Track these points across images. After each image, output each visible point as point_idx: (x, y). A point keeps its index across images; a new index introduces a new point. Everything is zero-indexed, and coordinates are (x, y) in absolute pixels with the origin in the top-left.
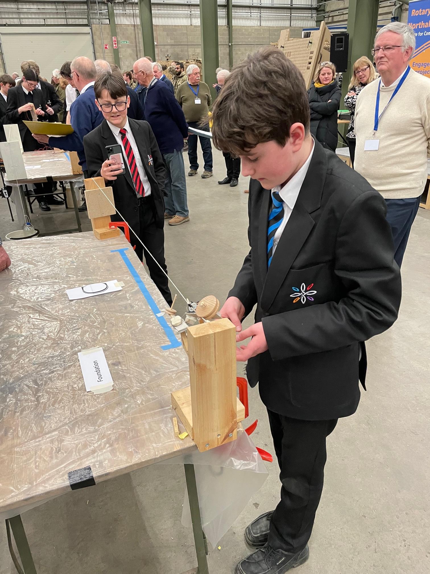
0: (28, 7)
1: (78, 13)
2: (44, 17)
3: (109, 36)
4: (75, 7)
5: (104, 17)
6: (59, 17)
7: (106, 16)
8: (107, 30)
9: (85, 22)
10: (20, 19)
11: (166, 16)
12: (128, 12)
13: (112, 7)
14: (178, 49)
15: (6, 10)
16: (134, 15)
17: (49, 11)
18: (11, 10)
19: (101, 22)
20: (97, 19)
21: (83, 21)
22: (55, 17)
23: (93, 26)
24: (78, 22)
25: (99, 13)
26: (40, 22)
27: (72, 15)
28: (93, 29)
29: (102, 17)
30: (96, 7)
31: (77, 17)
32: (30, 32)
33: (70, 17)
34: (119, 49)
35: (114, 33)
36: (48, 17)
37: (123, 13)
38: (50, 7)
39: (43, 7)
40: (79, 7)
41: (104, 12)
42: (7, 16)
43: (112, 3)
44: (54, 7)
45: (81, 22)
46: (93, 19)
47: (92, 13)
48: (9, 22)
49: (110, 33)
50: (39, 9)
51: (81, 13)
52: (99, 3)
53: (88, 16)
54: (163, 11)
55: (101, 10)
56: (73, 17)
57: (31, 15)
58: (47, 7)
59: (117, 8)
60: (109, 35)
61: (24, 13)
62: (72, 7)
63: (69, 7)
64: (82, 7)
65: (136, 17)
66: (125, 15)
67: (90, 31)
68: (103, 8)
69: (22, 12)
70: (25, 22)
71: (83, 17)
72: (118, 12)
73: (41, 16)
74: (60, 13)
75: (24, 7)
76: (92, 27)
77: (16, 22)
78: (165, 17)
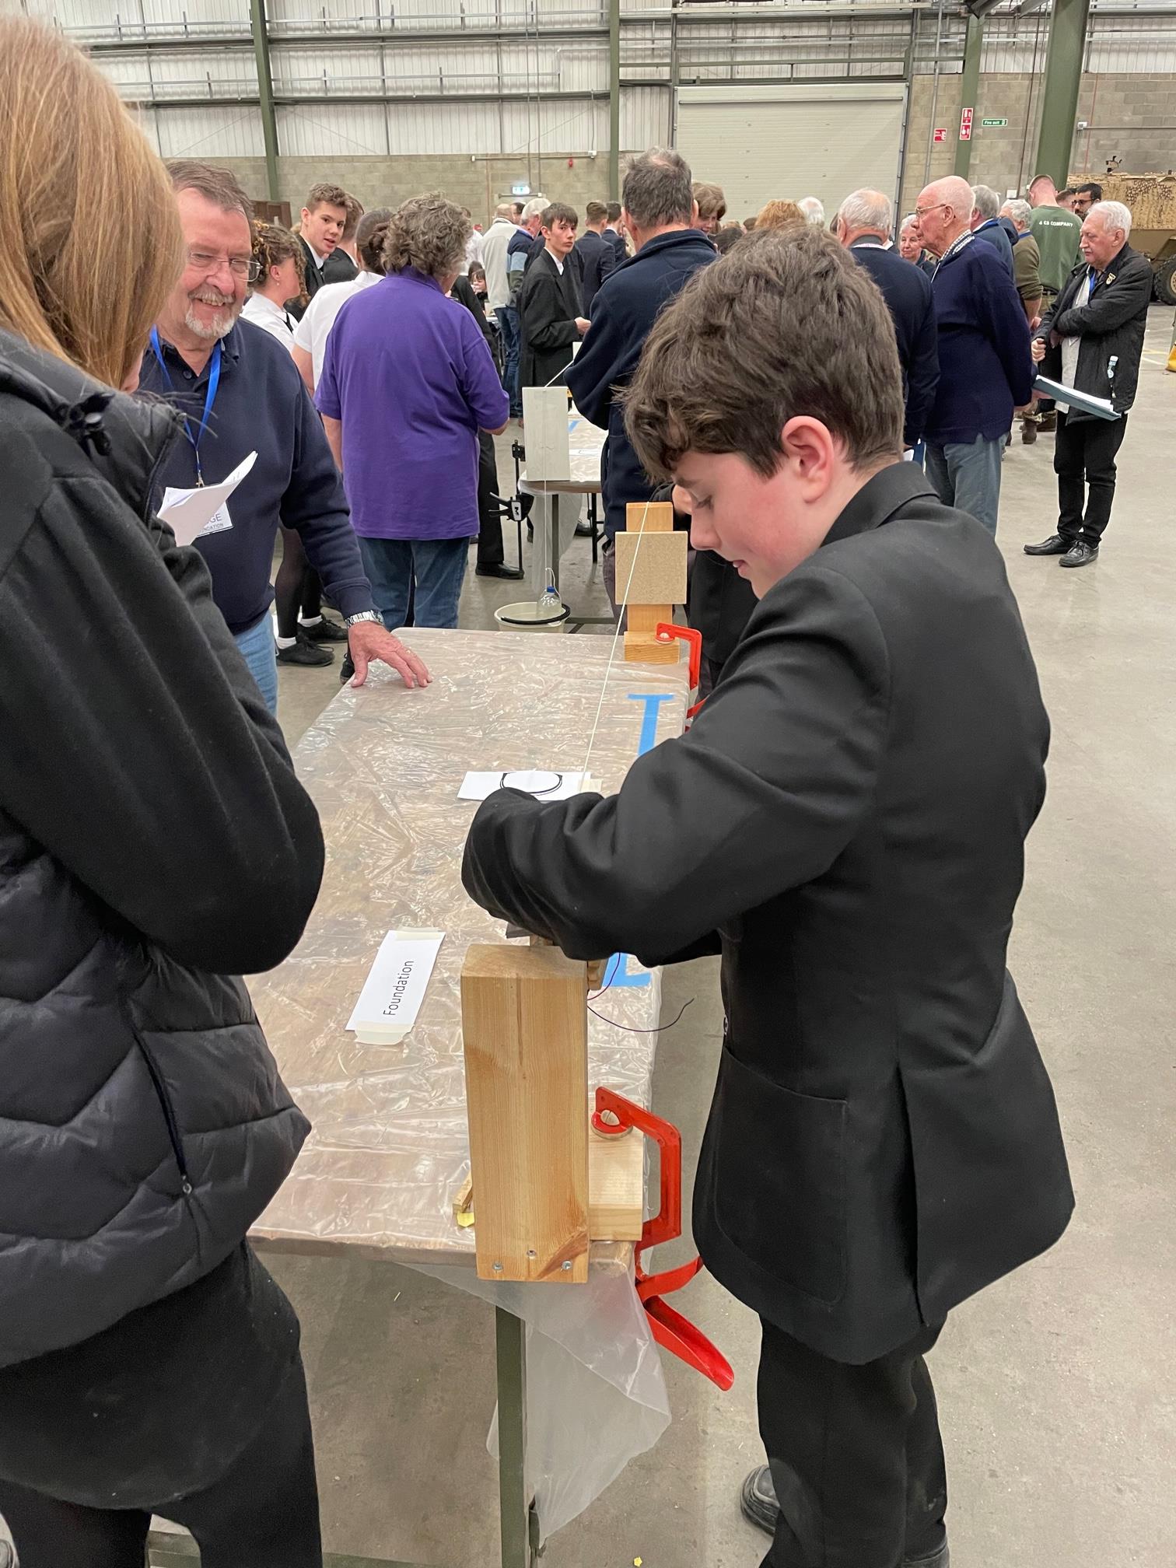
0: (758, 33)
1: (881, 47)
2: (794, 57)
3: (954, 106)
4: (879, 30)
5: (952, 55)
6: (831, 57)
7: (957, 51)
8: (952, 89)
9: (897, 68)
10: (732, 64)
11: (1132, 47)
12: (1021, 38)
13: (980, 27)
14: (1149, 142)
15: (705, 44)
16: (1039, 46)
17: (810, 42)
18: (714, 44)
19: (941, 69)
20: (930, 59)
21: (890, 68)
22: (822, 57)
23: (918, 80)
24: (878, 69)
25: (941, 44)
26: (780, 71)
27: (867, 52)
28: (915, 88)
29: (945, 55)
30: (934, 30)
31: (877, 56)
32: (751, 98)
33: (859, 56)
34: (974, 141)
35: (969, 97)
36: (803, 57)
37: (1008, 42)
38: (814, 32)
39: (795, 32)
40: (888, 30)
41: (954, 40)
42: (703, 59)
43: (978, 18)
44: (824, 32)
45: (886, 69)
46: (920, 60)
47: (921, 45)
48: (703, 73)
49: (958, 99)
50: (784, 37)
51: (892, 47)
52: (945, 16)
53: (907, 53)
54: (1125, 35)
55: (947, 37)
56: (868, 56)
57: (762, 55)
58: (805, 32)
59: (993, 29)
60: (954, 103)
61: (747, 48)
62: (869, 30)
63: (862, 31)
64: (898, 30)
65: (1042, 51)
66: (1011, 48)
67: (904, 94)
68: (953, 29)
69: (741, 49)
70: (743, 72)
71: (894, 56)
72: (994, 39)
73: (785, 57)
74: (835, 46)
75: (751, 33)
76: (911, 83)
77: (723, 72)
78: (1128, 52)
